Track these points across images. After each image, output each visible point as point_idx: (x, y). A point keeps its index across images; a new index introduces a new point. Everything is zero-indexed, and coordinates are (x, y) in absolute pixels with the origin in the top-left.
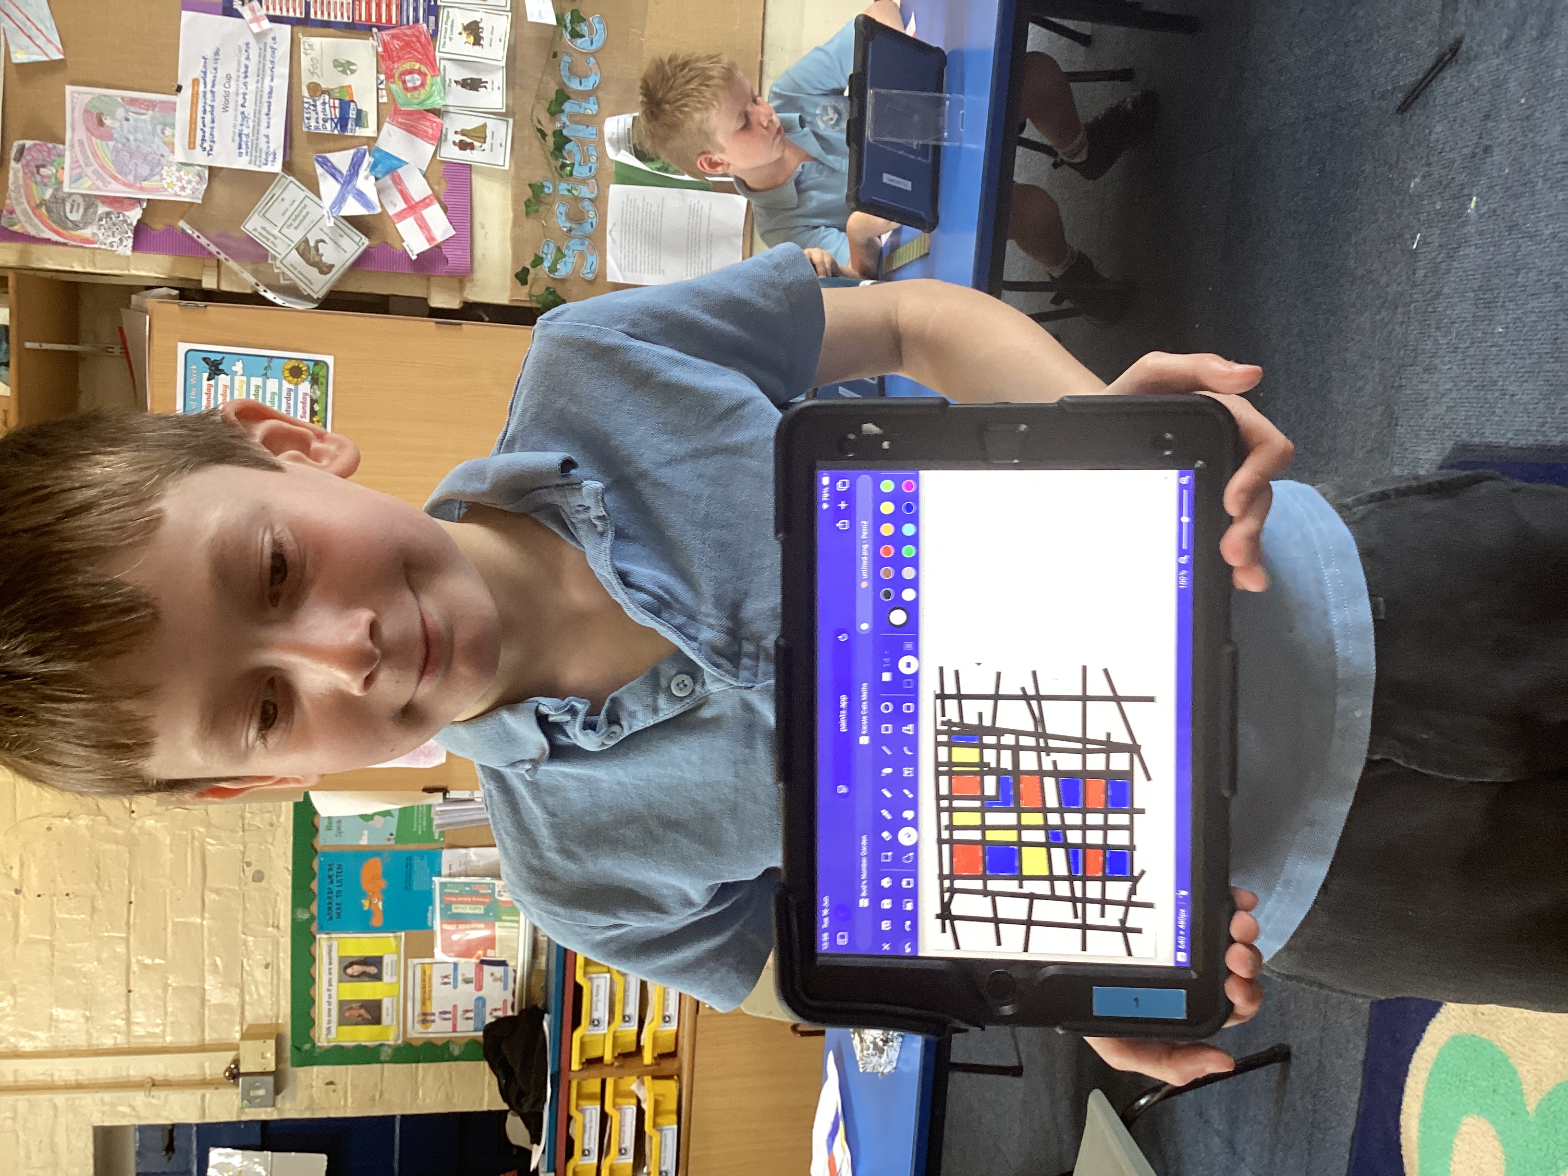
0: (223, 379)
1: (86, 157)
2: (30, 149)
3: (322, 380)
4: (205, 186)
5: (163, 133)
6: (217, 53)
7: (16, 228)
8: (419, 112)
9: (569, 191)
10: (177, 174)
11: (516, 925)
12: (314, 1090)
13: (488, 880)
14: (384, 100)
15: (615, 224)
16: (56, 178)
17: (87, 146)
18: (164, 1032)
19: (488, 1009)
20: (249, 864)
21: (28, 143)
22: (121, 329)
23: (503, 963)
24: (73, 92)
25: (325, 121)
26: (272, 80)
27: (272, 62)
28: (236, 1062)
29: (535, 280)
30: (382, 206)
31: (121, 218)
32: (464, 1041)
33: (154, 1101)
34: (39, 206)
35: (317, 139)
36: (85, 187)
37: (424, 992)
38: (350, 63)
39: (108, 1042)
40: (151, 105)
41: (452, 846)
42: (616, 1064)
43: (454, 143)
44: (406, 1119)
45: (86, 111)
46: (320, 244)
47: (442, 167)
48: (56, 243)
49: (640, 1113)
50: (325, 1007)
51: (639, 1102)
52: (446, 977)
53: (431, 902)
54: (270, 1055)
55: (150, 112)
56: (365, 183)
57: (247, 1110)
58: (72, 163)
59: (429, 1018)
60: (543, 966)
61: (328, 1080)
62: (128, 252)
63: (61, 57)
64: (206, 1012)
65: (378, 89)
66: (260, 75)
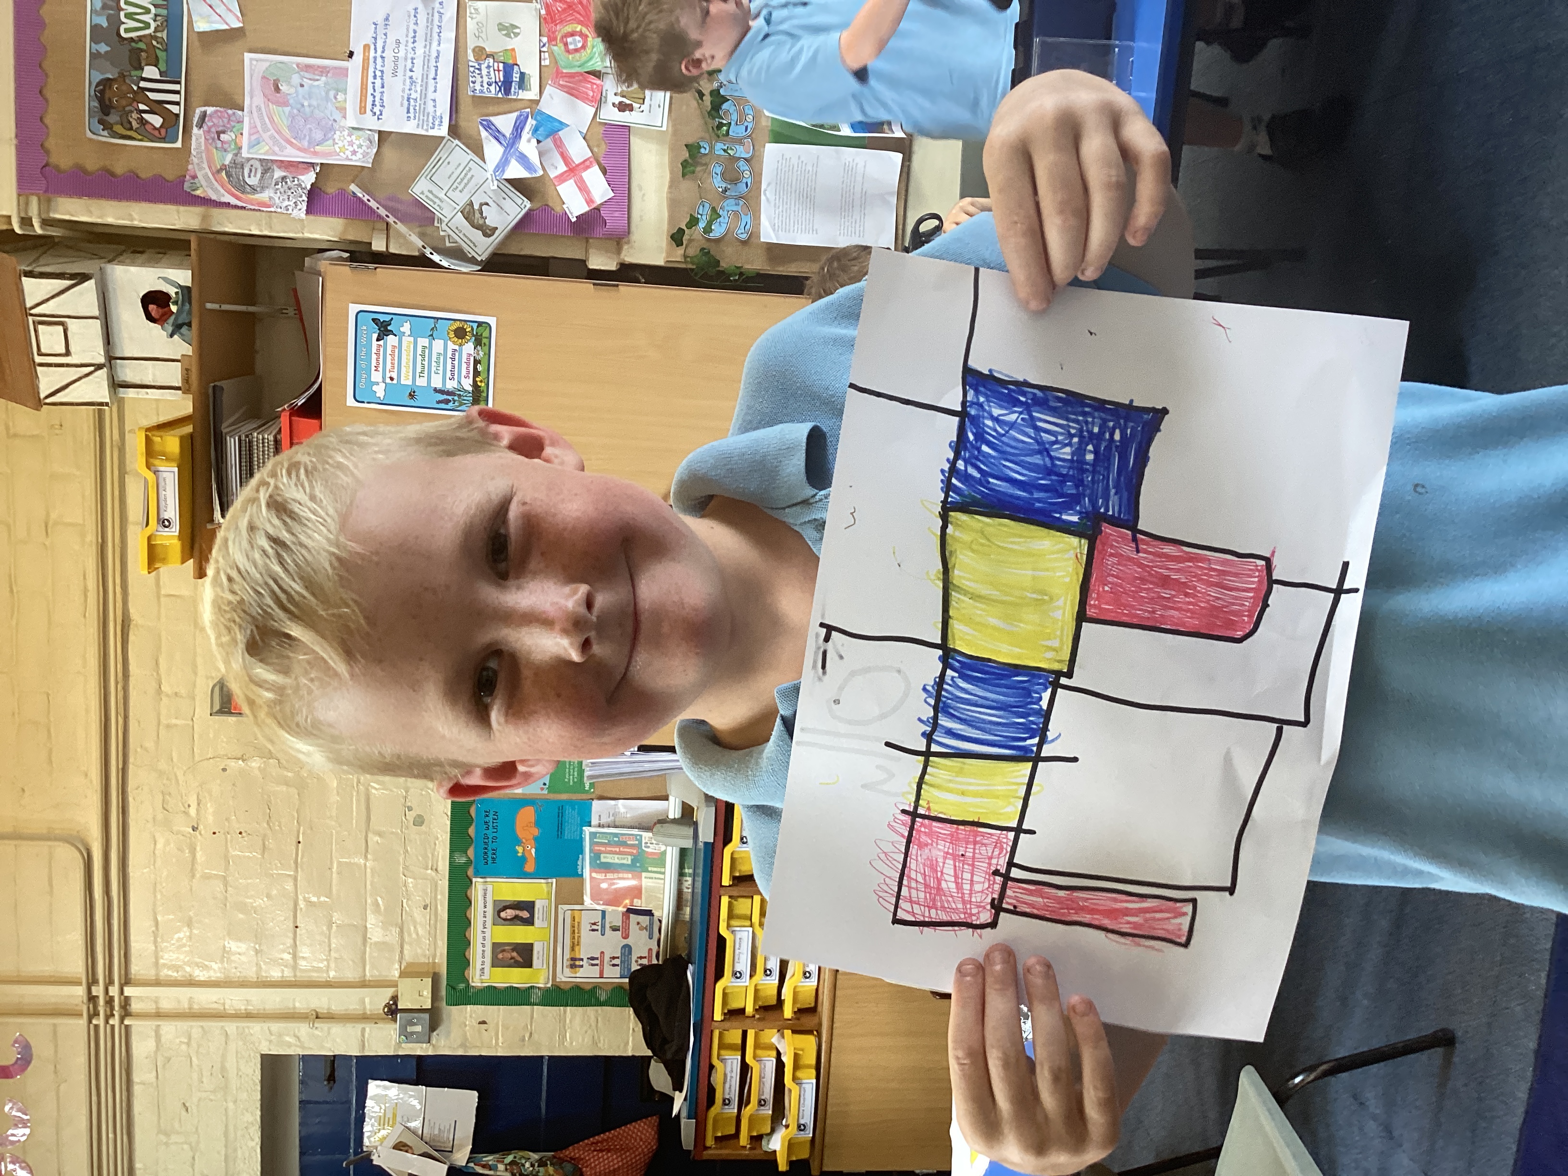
0: (391, 340)
1: (264, 124)
2: (210, 116)
3: (485, 341)
4: (375, 150)
5: (336, 98)
6: (387, 19)
7: (198, 193)
8: (581, 74)
9: (725, 150)
10: (349, 139)
11: (662, 876)
12: (467, 1028)
13: (635, 832)
14: (547, 62)
15: (769, 184)
16: (236, 143)
17: (264, 114)
18: (328, 967)
19: (634, 958)
20: (410, 809)
21: (210, 110)
22: (295, 291)
23: (649, 913)
24: (251, 60)
25: (490, 84)
26: (439, 44)
27: (440, 27)
28: (395, 998)
29: (690, 241)
30: (544, 169)
31: (296, 182)
32: (610, 988)
33: (317, 1032)
34: (219, 171)
35: (481, 101)
36: (263, 152)
37: (573, 938)
38: (514, 27)
39: (275, 974)
40: (324, 71)
41: (601, 798)
42: (757, 1016)
43: (614, 104)
44: (554, 1060)
45: (264, 77)
46: (484, 208)
47: (601, 129)
48: (236, 207)
49: (780, 1066)
50: (479, 949)
51: (779, 1054)
52: (594, 924)
53: (581, 851)
54: (427, 993)
55: (324, 78)
56: (528, 146)
57: (403, 1045)
58: (250, 128)
59: (577, 963)
60: (687, 917)
61: (481, 1020)
62: (303, 215)
63: (241, 25)
64: (368, 949)
65: (540, 51)
66: (428, 40)
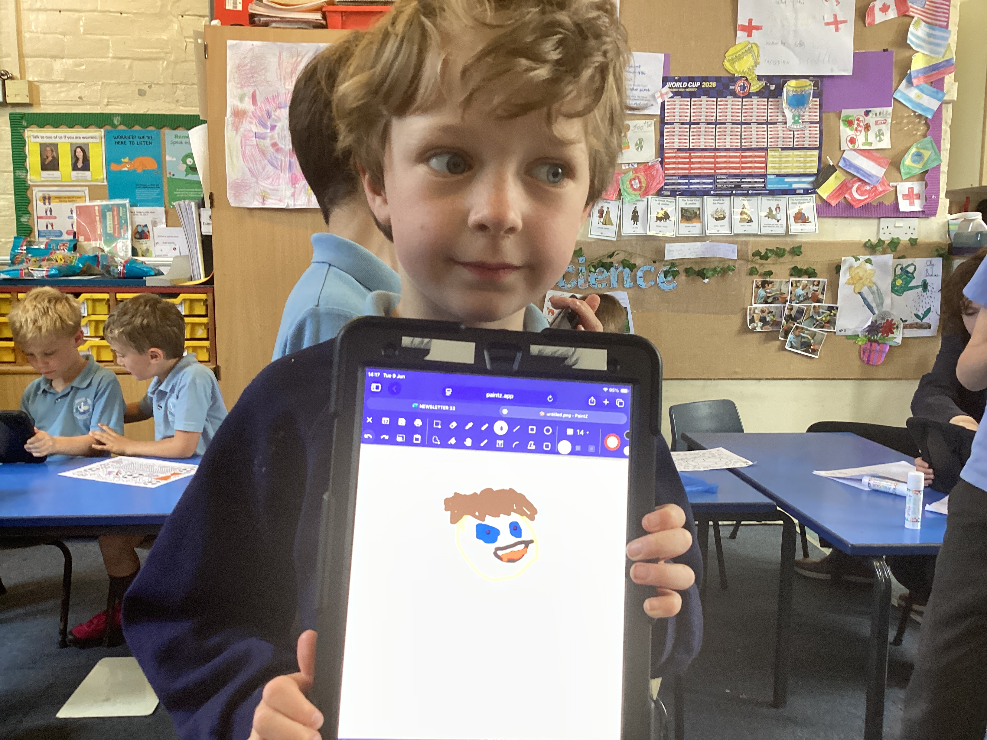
6: (642, 73)
9: (581, 271)
14: (623, 168)
18: (32, 32)
20: (150, 87)
28: (11, 78)
32: (30, 223)
37: (65, 198)
38: (642, 147)
41: (167, 213)
50: (53, 135)
54: (18, 100)
59: (47, 201)
64: (47, 59)
65: (629, 164)
